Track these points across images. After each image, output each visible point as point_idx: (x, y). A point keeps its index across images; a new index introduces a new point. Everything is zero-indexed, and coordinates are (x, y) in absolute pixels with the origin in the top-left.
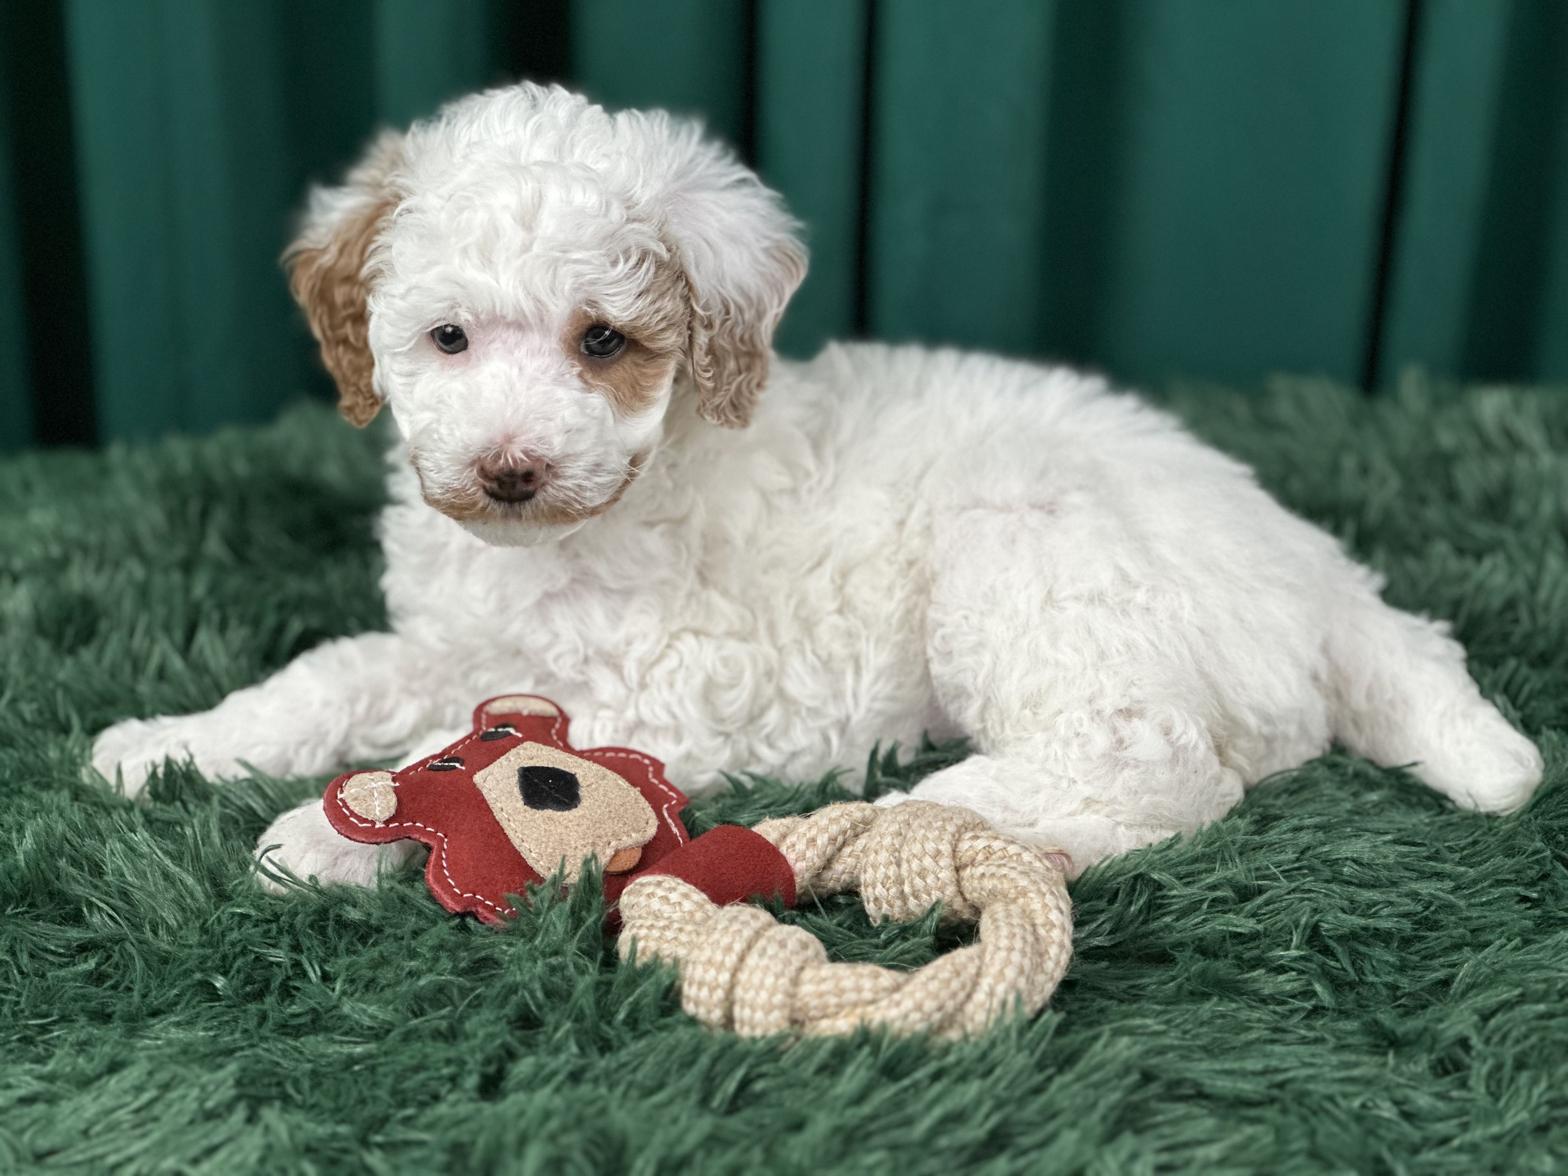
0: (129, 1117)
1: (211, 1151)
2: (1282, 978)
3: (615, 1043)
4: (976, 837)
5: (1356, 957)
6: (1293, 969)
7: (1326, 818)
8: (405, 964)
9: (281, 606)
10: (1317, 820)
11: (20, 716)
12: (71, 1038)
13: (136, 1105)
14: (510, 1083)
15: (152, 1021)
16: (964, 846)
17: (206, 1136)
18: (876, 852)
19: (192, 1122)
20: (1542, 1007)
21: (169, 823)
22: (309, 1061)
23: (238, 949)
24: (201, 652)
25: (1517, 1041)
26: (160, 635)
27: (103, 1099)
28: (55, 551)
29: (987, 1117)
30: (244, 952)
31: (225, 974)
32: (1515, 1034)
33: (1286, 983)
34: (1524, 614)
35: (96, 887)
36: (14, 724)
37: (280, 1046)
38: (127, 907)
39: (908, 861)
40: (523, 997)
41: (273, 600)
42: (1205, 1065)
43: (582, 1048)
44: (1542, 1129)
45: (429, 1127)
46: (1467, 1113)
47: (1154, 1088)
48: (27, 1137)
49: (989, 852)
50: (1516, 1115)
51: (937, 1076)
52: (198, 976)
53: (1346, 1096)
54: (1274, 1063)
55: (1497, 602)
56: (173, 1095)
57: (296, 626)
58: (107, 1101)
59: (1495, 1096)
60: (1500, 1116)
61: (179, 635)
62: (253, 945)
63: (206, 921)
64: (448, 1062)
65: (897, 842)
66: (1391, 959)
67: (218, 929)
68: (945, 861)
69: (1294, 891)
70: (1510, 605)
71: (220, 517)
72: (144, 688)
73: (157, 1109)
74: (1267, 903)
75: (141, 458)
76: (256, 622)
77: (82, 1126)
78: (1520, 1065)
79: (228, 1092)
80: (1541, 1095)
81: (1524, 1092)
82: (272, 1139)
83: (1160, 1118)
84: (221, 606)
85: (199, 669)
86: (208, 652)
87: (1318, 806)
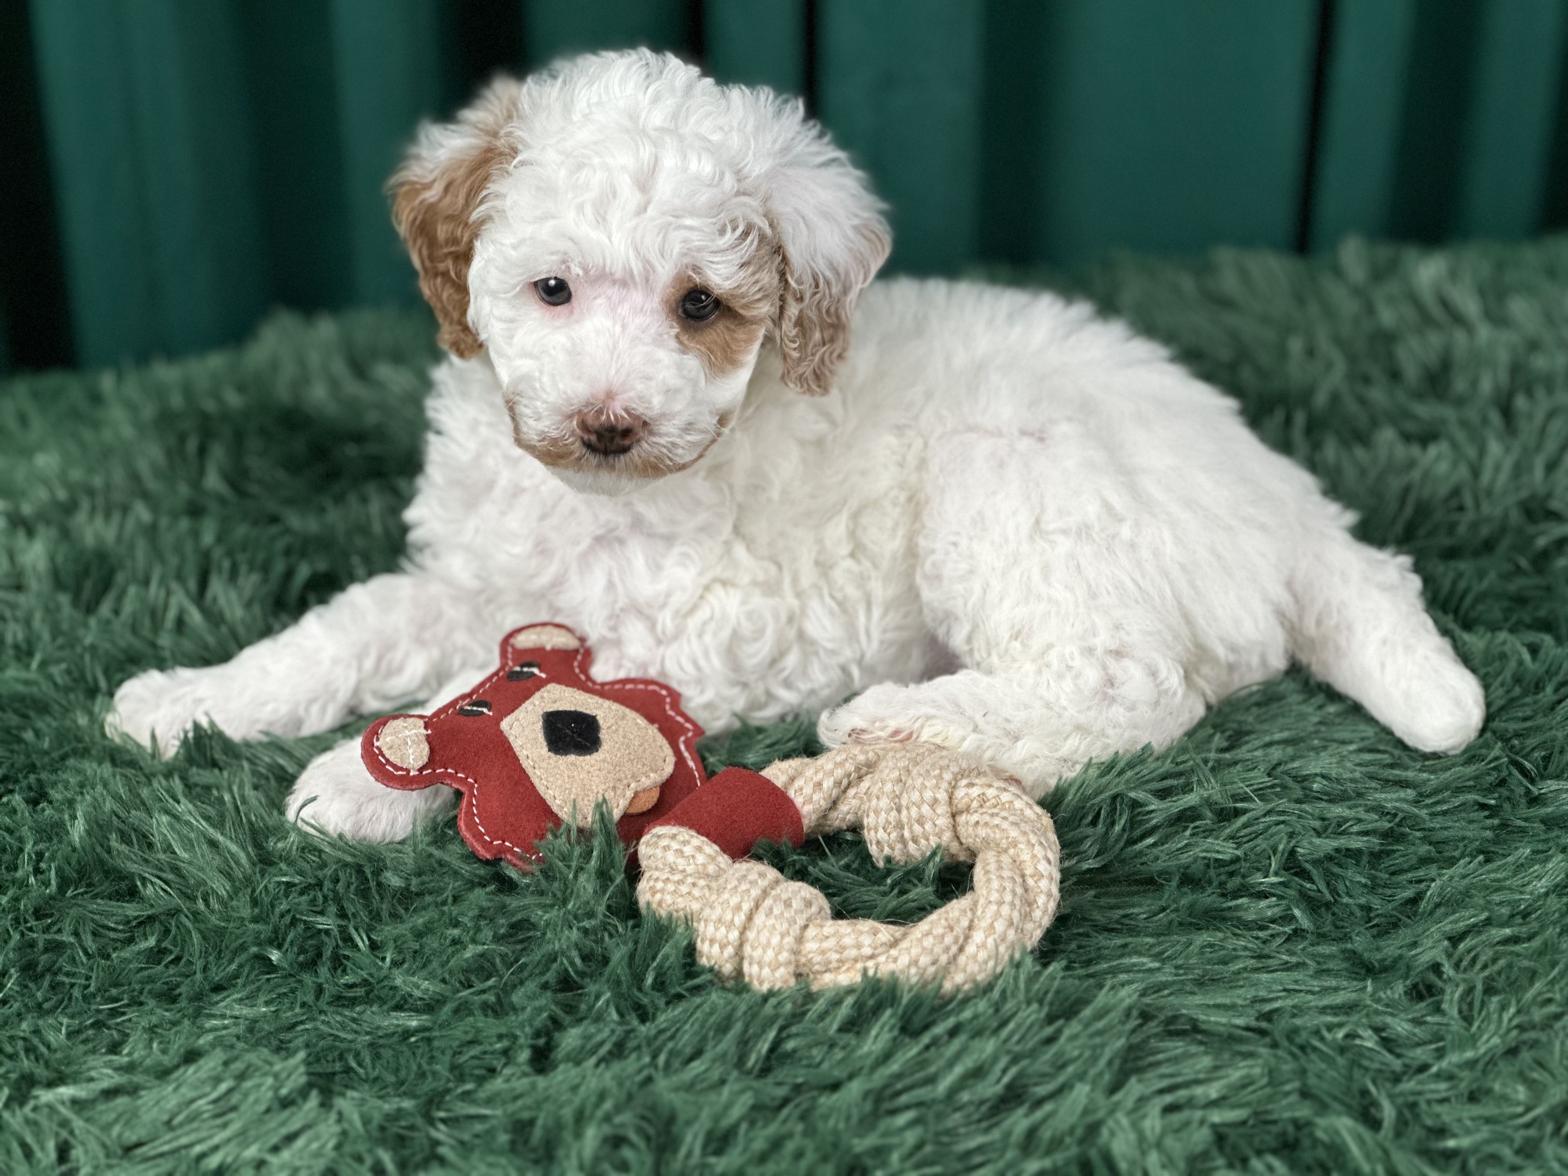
0: (210, 1107)
1: (291, 1138)
2: (1263, 904)
3: (651, 1010)
4: (971, 785)
5: (1330, 879)
6: (1274, 895)
7: (1293, 732)
8: (449, 932)
9: (288, 552)
10: (1286, 734)
11: (50, 678)
12: (144, 1023)
13: (214, 1095)
14: (560, 1054)
15: (216, 998)
16: (960, 793)
17: (283, 1124)
18: (878, 798)
19: (268, 1111)
20: (1508, 931)
21: (207, 788)
22: (367, 1033)
23: (288, 919)
24: (215, 600)
25: (1485, 967)
26: (174, 586)
27: (183, 1090)
28: (62, 495)
29: (1004, 1071)
30: (294, 922)
31: (279, 947)
32: (1483, 959)
33: (1267, 908)
34: (1468, 500)
35: (146, 861)
36: (47, 689)
37: (338, 1018)
38: (177, 880)
39: (908, 808)
40: (562, 963)
41: (281, 544)
42: (1198, 999)
43: (621, 1015)
44: (1512, 1052)
45: (489, 1101)
46: (1441, 1039)
47: (1153, 1027)
48: (116, 1130)
49: (983, 800)
50: (1488, 1040)
51: (953, 1033)
52: (254, 949)
53: (1330, 1028)
54: (1263, 993)
55: (1443, 490)
56: (248, 1084)
57: (304, 572)
58: (187, 1092)
59: (1468, 1019)
60: (1473, 1040)
61: (192, 584)
62: (301, 913)
63: (253, 891)
64: (500, 1037)
65: (897, 790)
66: (1363, 881)
67: (267, 900)
68: (942, 809)
69: (1269, 813)
70: (1456, 492)
71: (218, 453)
72: (165, 640)
73: (235, 1099)
74: (1245, 826)
75: (132, 388)
76: (265, 569)
77: (165, 1117)
78: (1489, 990)
79: (299, 1079)
80: (1510, 1020)
81: (1495, 1016)
82: (346, 1125)
83: (1160, 1057)
84: (230, 554)
85: (214, 618)
86: (222, 601)
87: (1286, 720)
